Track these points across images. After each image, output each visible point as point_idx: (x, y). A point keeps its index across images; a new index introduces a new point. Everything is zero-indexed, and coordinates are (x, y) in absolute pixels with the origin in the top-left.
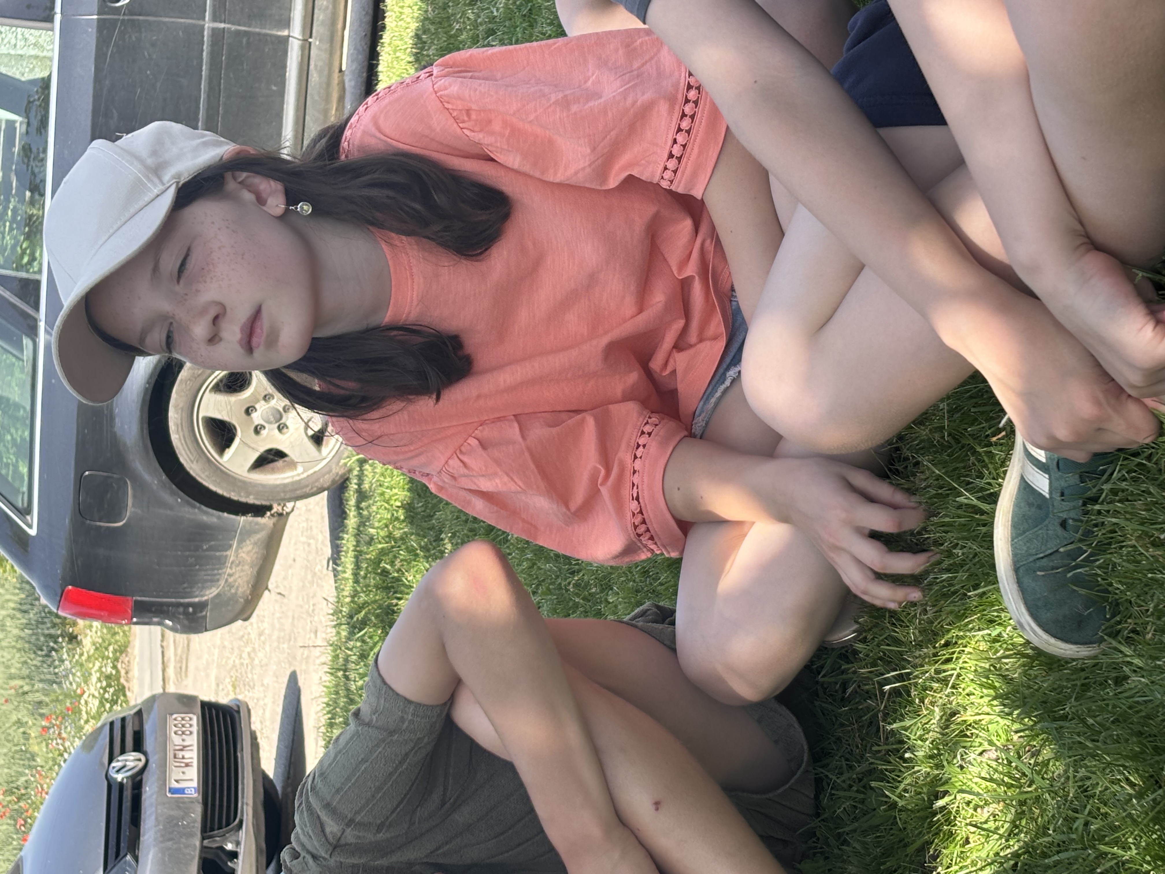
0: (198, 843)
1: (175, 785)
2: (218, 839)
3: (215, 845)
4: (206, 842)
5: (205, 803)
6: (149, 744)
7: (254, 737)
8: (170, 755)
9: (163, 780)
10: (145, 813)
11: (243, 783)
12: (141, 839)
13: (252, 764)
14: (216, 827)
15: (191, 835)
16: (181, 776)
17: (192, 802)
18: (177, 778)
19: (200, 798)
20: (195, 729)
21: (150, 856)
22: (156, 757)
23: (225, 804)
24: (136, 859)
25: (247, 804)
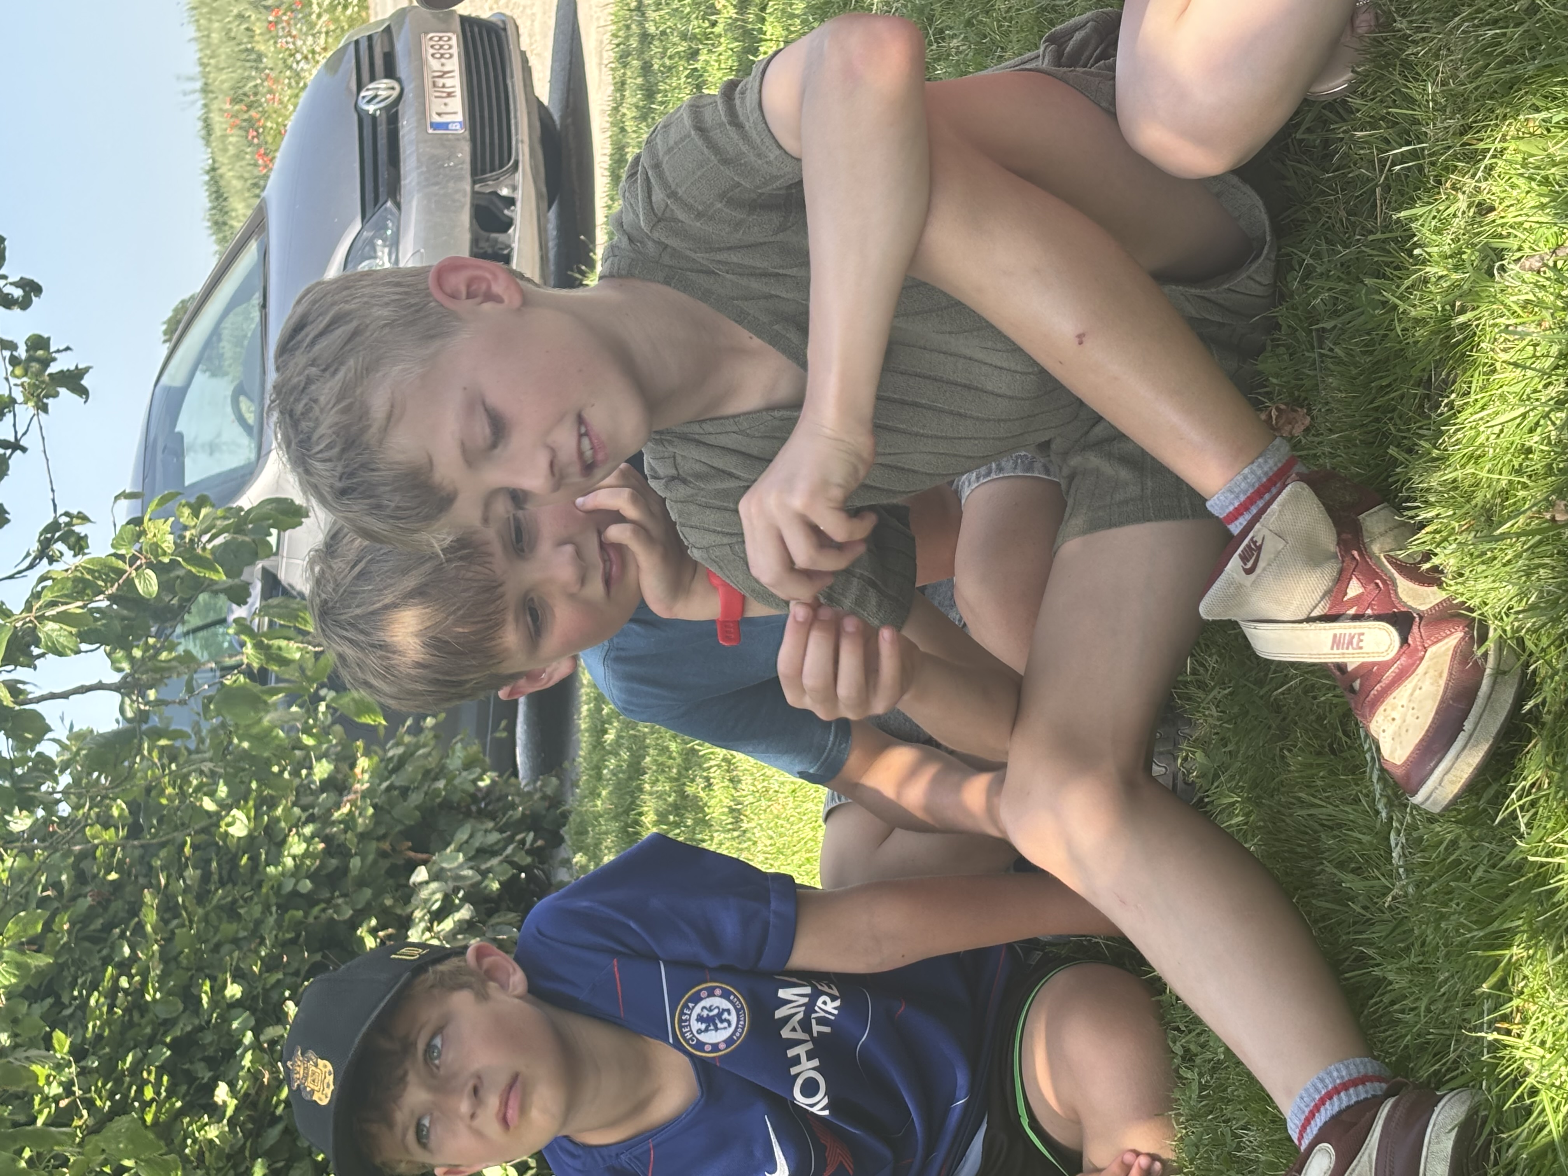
0: (468, 188)
1: (437, 119)
2: (490, 183)
3: (488, 190)
4: (477, 187)
5: (473, 139)
6: (403, 67)
7: (525, 60)
8: (428, 83)
9: (422, 112)
10: (404, 152)
11: (516, 117)
12: (403, 183)
13: (526, 94)
14: (488, 167)
15: (460, 178)
16: (443, 109)
17: (458, 140)
18: (440, 111)
19: (467, 134)
20: (455, 51)
21: (414, 203)
22: (412, 86)
23: (496, 141)
24: (398, 205)
25: (522, 142)
